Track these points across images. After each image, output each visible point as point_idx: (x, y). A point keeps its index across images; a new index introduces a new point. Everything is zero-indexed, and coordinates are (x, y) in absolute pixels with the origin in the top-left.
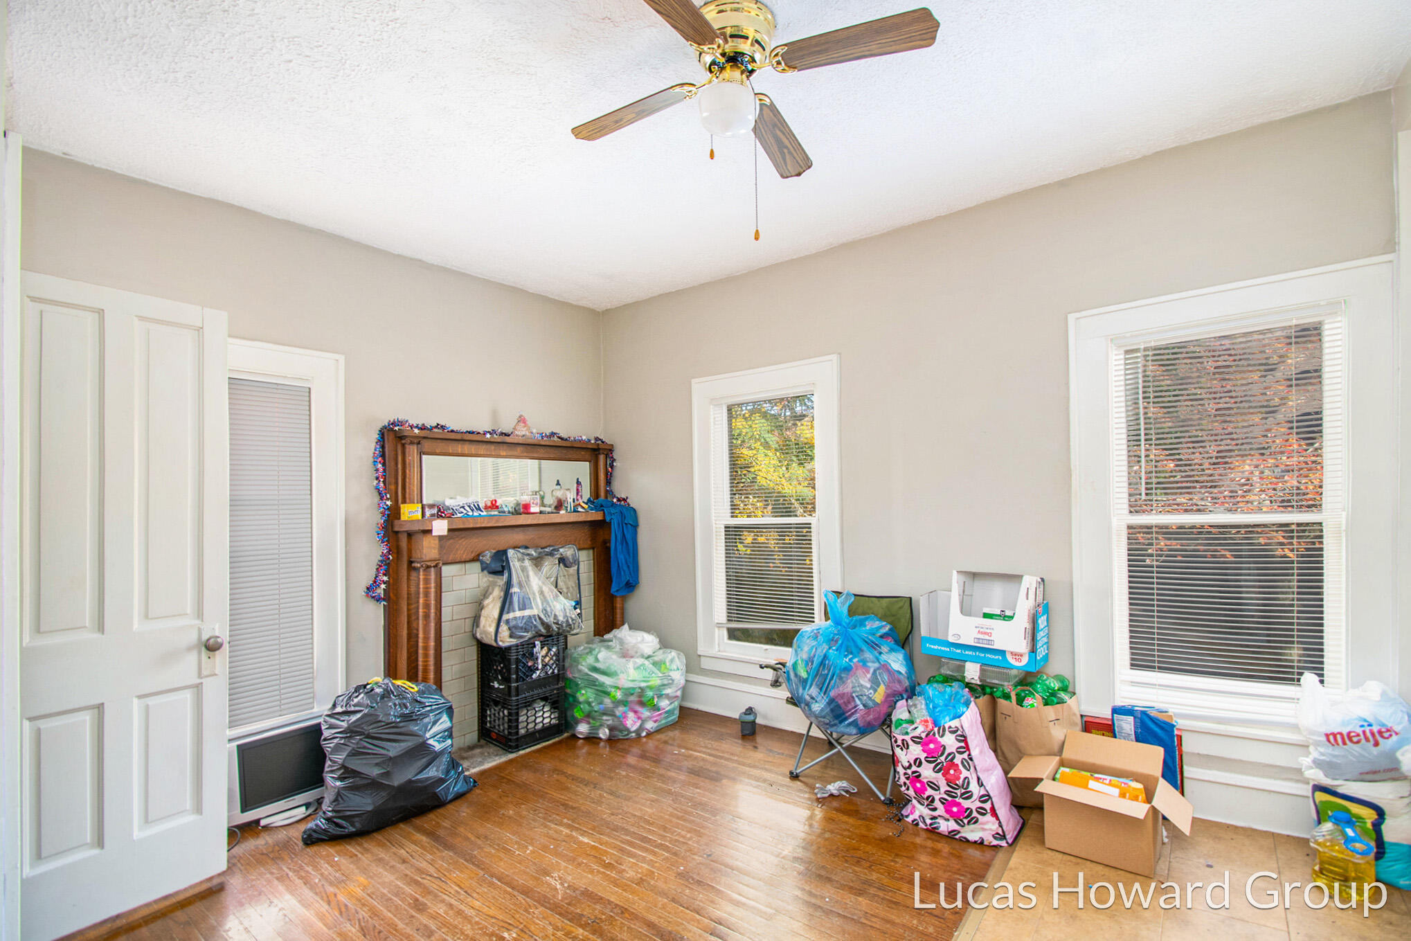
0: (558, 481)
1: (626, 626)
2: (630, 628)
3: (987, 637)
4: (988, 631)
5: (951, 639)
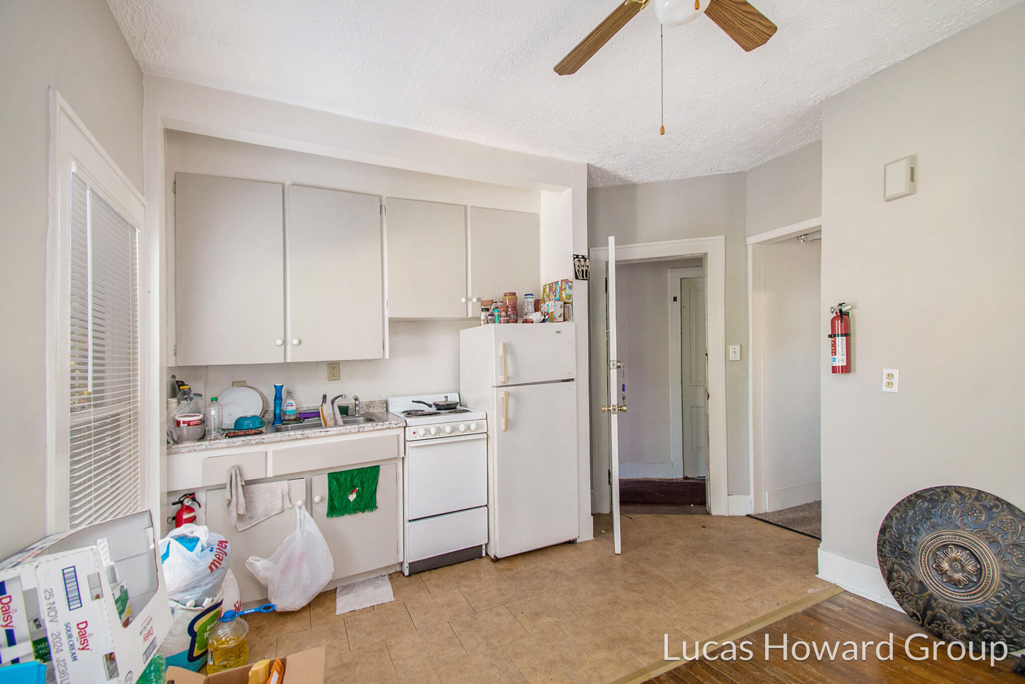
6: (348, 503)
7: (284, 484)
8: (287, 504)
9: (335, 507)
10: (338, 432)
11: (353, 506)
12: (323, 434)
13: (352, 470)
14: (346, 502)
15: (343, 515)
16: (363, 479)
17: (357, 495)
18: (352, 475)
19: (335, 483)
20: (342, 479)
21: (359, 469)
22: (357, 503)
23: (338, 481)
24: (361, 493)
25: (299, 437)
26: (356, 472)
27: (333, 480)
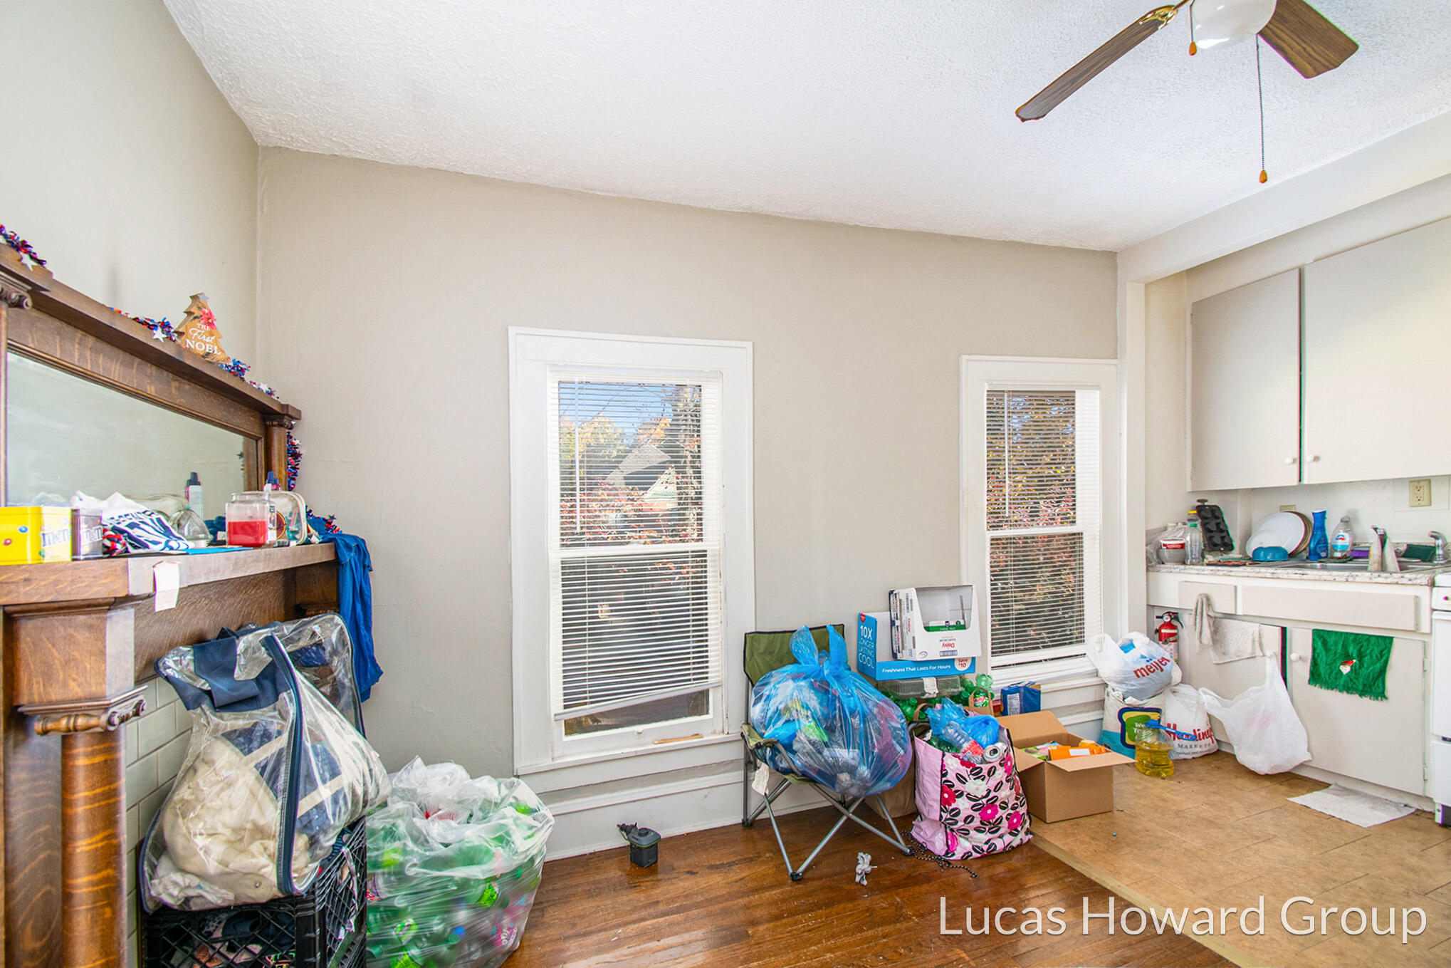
0: (195, 475)
1: (419, 761)
2: (427, 763)
3: (951, 649)
4: (951, 642)
5: (919, 658)
6: (1339, 675)
7: (1254, 627)
8: (1258, 652)
9: (1319, 675)
10: (1317, 578)
11: (1347, 682)
12: (1297, 576)
13: (1347, 633)
14: (1336, 674)
15: (1332, 689)
16: (1362, 650)
17: (1351, 669)
18: (1346, 638)
19: (1320, 643)
20: (1331, 640)
21: (1357, 635)
22: (1351, 680)
23: (1325, 643)
24: (1357, 667)
25: (1268, 575)
26: (1351, 638)
27: (1317, 639)
